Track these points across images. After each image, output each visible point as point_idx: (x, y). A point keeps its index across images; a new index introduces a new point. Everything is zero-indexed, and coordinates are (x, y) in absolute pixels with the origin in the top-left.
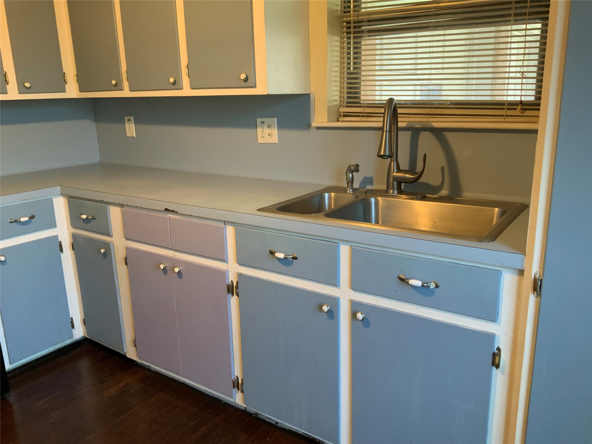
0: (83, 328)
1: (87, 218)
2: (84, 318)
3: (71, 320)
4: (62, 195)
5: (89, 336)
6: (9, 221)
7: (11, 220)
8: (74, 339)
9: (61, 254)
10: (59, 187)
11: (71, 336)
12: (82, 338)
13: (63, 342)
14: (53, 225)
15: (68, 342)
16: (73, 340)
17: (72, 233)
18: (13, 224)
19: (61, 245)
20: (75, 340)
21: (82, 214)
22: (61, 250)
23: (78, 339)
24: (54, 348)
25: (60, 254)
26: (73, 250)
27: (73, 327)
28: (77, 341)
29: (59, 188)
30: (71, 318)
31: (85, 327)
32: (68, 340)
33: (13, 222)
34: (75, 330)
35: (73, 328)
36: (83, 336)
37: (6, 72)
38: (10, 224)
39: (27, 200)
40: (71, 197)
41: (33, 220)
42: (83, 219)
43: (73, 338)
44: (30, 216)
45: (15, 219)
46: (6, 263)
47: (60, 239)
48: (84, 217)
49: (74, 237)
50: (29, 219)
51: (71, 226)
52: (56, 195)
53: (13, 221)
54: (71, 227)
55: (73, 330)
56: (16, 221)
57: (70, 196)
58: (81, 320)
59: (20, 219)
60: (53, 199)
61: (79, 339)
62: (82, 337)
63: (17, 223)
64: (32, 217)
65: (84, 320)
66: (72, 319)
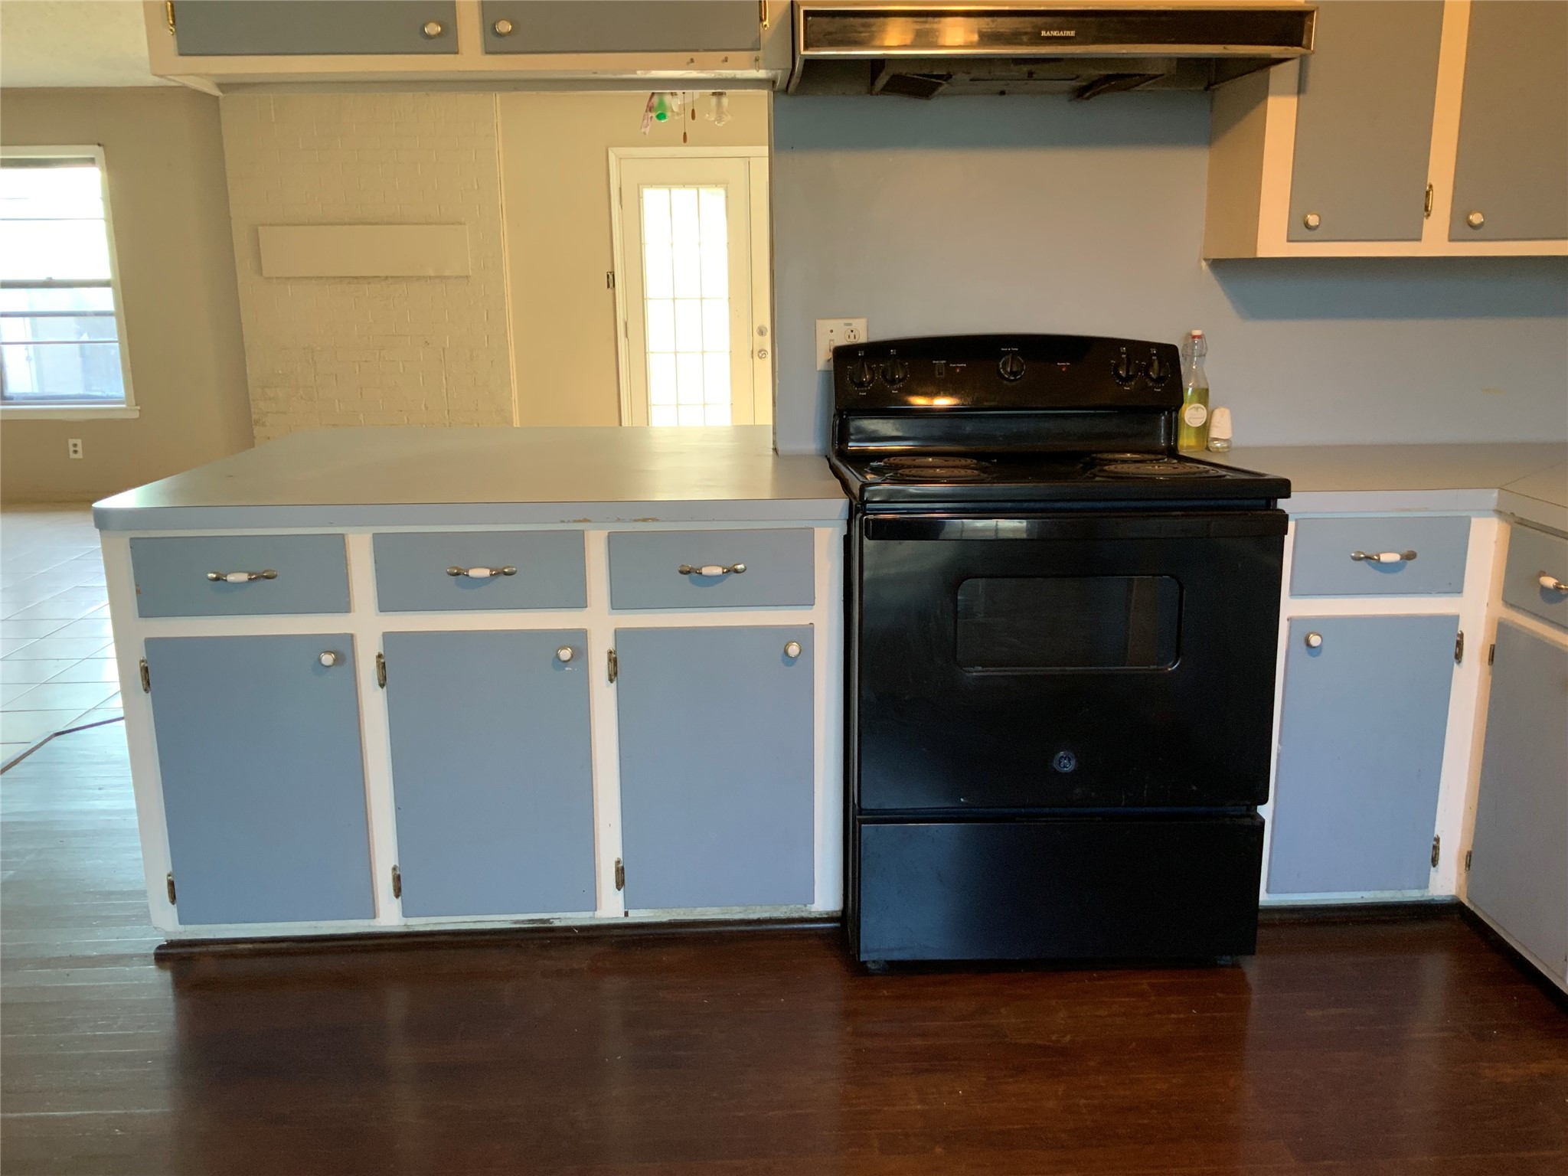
0: (1459, 874)
1: (1557, 588)
2: (1470, 849)
3: (1435, 843)
4: (1499, 513)
5: (1470, 901)
6: (1353, 555)
7: (1359, 552)
8: (1430, 894)
9: (1455, 664)
10: (1497, 490)
11: (1425, 884)
12: (1449, 899)
13: (1399, 890)
14: (1455, 587)
15: (1412, 895)
16: (1426, 894)
17: (1500, 618)
18: (1363, 563)
19: (1459, 644)
20: (1430, 898)
21: (1543, 574)
22: (1458, 657)
23: (1436, 899)
24: (1373, 896)
25: (1453, 665)
26: (1489, 664)
27: (1434, 861)
28: (1433, 903)
29: (1495, 494)
30: (1435, 835)
31: (1464, 875)
32: (1413, 889)
33: (1360, 559)
34: (1437, 871)
35: (1434, 866)
36: (1452, 896)
37: (1431, 186)
38: (1352, 561)
39: (1408, 510)
40: (1522, 522)
41: (1409, 563)
42: (1544, 589)
43: (1426, 890)
44: (1405, 551)
45: (1368, 554)
46: (1319, 654)
47: (1461, 628)
48: (1549, 582)
49: (1503, 631)
50: (1401, 559)
51: (1503, 599)
52: (1482, 512)
53: (1362, 556)
54: (1501, 602)
55: (1432, 869)
56: (1368, 558)
57: (1522, 519)
58: (1460, 851)
59: (1378, 556)
60: (1473, 520)
61: (1441, 899)
62: (1447, 896)
63: (1370, 564)
64: (1409, 556)
65: (1470, 855)
66: (1437, 840)
